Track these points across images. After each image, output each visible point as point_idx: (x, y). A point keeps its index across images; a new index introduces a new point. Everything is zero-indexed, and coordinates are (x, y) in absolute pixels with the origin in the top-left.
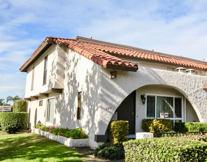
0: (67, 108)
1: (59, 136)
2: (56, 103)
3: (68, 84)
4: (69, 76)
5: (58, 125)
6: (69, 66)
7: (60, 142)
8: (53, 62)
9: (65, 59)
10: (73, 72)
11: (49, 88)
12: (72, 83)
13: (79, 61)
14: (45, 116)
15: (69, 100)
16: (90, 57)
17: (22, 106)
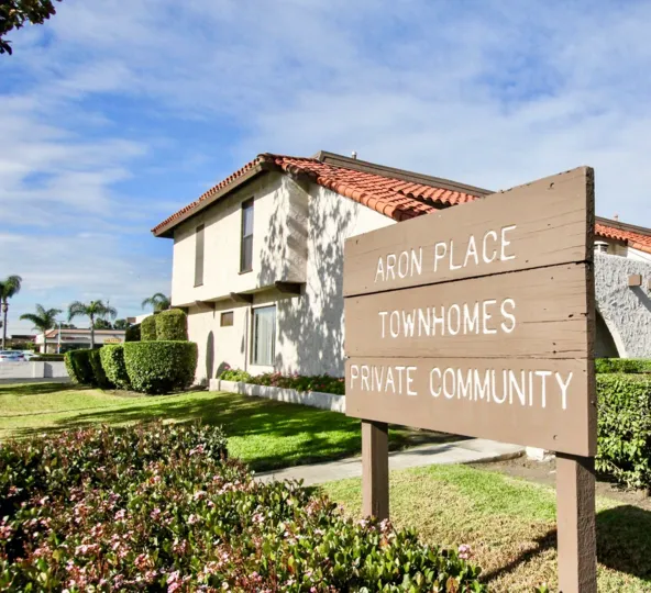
0: (318, 328)
1: (310, 393)
2: (279, 316)
3: (321, 272)
4: (321, 253)
5: (290, 370)
6: (320, 230)
7: (318, 406)
8: (274, 217)
9: (306, 211)
10: (336, 242)
11: (261, 282)
12: (331, 269)
13: (352, 217)
14: (242, 351)
15: (326, 310)
16: (390, 210)
17: (177, 326)
